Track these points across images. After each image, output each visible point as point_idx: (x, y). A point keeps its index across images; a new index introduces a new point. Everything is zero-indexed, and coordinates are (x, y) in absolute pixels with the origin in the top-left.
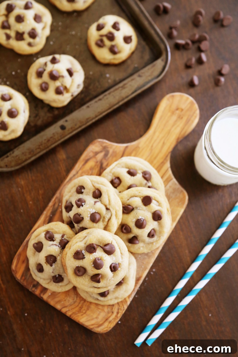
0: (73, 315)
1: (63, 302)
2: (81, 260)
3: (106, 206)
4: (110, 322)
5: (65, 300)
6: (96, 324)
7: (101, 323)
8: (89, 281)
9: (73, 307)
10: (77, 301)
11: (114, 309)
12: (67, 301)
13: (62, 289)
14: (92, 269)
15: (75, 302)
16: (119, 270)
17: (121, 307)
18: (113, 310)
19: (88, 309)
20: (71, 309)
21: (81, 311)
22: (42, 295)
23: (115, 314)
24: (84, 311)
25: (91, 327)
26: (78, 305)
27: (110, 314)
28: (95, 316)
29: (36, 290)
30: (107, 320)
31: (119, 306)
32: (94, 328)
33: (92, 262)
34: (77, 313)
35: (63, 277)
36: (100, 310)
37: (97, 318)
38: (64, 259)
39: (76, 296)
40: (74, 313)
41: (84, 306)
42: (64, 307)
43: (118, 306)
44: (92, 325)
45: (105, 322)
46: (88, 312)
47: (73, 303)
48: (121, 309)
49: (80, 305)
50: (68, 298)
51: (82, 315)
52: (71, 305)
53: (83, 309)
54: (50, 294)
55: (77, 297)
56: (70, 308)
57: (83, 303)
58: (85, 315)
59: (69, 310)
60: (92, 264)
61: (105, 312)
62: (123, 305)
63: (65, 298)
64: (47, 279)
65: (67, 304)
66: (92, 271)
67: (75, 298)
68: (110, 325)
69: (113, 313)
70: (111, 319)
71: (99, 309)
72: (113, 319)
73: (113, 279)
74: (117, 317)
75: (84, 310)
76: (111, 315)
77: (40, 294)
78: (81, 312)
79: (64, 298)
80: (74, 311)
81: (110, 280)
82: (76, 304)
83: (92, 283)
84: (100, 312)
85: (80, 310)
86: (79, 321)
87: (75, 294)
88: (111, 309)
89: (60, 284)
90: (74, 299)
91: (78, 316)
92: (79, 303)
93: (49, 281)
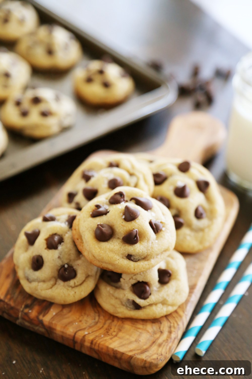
0: (97, 339)
1: (77, 323)
2: (104, 215)
3: (128, 171)
4: (160, 345)
5: (80, 321)
6: (138, 350)
7: (145, 347)
8: (120, 244)
9: (95, 329)
10: (101, 321)
11: (163, 327)
12: (84, 322)
13: (75, 293)
14: (122, 223)
15: (96, 323)
16: (163, 231)
17: (174, 324)
18: (161, 329)
19: (120, 330)
20: (92, 332)
21: (110, 332)
22: (41, 317)
23: (166, 334)
24: (114, 334)
25: (130, 354)
26: (103, 327)
27: (158, 335)
28: (133, 339)
29: (30, 311)
30: (154, 342)
31: (171, 323)
32: (135, 355)
33: (121, 213)
34: (102, 336)
35: (75, 267)
36: (140, 331)
37: (136, 341)
38: (77, 228)
39: (97, 315)
40: (96, 337)
41: (113, 327)
42: (80, 330)
43: (169, 324)
44: (131, 351)
45: (151, 346)
46: (120, 334)
47: (93, 324)
48: (174, 327)
49: (106, 326)
50: (85, 318)
51: (111, 339)
52: (90, 327)
53: (112, 330)
54: (54, 314)
55: (99, 316)
56: (90, 331)
57: (111, 323)
58: (116, 338)
59: (89, 333)
60: (122, 216)
61: (148, 332)
62: (176, 322)
63: (81, 319)
64: (49, 280)
65: (84, 325)
66: (123, 226)
67: (97, 318)
68: (160, 349)
69: (162, 332)
70: (160, 341)
71: (139, 328)
72: (164, 341)
73: (157, 241)
74: (171, 338)
75: (114, 332)
76: (160, 336)
77: (37, 317)
78: (109, 335)
79: (78, 319)
80: (97, 334)
81: (152, 243)
82: (100, 325)
83: (125, 246)
84: (141, 333)
85: (108, 332)
86: (107, 347)
87: (95, 312)
88: (158, 328)
89: (72, 282)
90: (95, 319)
91: (106, 340)
92: (105, 324)
93: (52, 282)
